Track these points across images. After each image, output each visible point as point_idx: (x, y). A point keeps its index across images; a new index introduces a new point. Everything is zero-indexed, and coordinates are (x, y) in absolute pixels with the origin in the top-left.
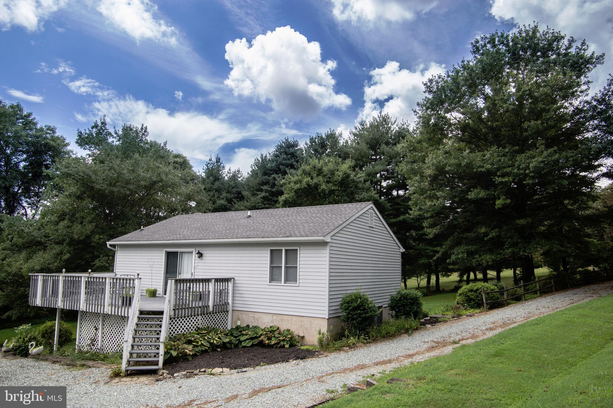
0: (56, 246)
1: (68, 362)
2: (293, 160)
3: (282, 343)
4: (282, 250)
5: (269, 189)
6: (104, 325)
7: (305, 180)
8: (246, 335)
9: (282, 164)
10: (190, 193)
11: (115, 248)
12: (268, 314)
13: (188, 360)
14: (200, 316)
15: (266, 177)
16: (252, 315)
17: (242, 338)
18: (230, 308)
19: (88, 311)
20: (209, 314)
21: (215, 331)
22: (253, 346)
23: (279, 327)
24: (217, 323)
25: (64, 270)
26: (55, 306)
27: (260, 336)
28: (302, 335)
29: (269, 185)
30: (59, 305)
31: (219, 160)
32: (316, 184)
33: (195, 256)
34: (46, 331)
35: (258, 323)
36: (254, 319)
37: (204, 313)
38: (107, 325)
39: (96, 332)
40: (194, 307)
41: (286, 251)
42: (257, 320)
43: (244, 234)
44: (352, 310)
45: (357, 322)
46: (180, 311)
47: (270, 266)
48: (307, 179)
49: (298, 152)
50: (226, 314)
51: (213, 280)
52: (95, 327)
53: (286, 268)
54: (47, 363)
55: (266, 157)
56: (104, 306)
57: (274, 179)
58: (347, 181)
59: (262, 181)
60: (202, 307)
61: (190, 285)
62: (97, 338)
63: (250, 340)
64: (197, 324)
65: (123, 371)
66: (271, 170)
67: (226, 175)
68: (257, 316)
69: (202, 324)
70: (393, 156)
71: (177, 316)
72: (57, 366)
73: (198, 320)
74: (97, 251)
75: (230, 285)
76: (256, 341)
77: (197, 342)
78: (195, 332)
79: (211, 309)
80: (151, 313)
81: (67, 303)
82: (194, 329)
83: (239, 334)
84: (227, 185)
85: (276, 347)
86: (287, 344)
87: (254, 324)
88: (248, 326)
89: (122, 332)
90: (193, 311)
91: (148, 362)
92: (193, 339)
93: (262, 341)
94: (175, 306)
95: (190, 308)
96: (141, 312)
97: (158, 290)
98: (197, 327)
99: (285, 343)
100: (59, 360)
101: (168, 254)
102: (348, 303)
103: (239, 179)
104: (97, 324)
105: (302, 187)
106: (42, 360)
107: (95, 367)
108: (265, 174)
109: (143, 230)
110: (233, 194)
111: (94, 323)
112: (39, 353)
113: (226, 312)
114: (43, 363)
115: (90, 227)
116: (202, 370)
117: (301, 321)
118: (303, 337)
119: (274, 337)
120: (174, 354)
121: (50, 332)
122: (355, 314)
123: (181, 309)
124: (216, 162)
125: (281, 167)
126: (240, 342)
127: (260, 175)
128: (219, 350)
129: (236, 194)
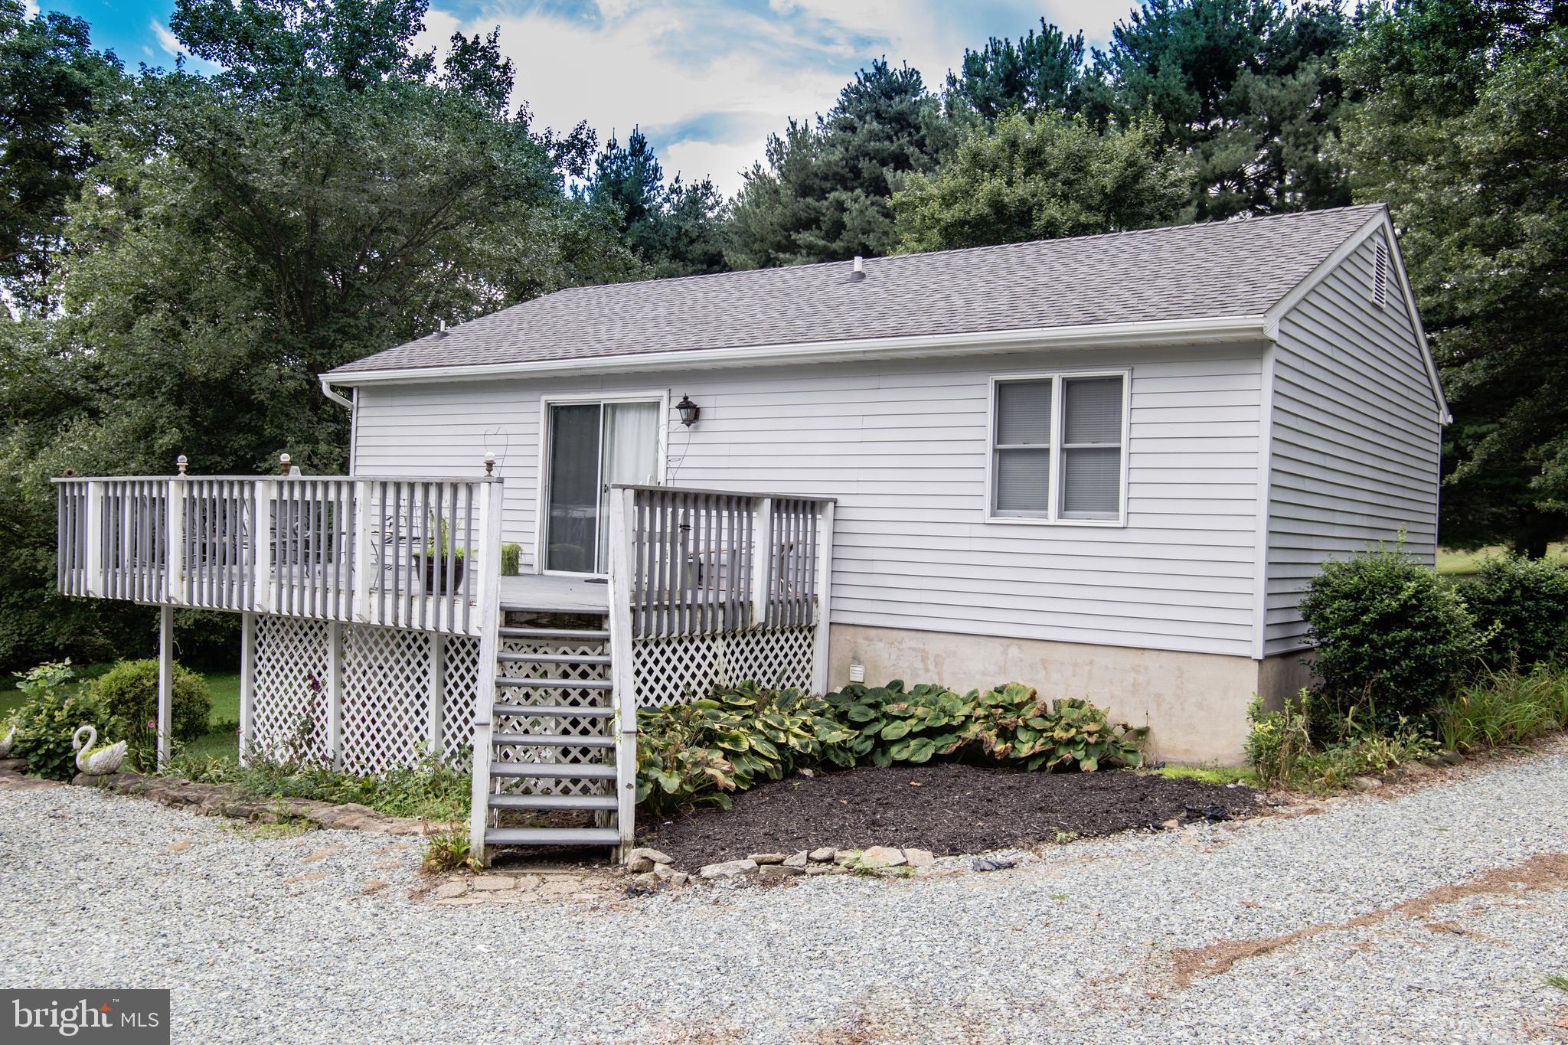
0: (131, 405)
1: (230, 805)
2: (905, 140)
3: (1066, 754)
4: (1048, 383)
5: (821, 243)
6: (344, 670)
7: (987, 187)
8: (904, 719)
9: (866, 154)
10: (576, 233)
11: (350, 398)
12: (983, 640)
13: (720, 811)
14: (719, 640)
15: (809, 200)
16: (913, 644)
17: (891, 731)
18: (821, 616)
19: (285, 612)
20: (749, 637)
21: (786, 702)
22: (936, 760)
23: (1035, 693)
24: (785, 671)
25: (182, 460)
26: (158, 597)
27: (963, 726)
28: (1137, 724)
29: (819, 228)
30: (172, 593)
31: (643, 145)
32: (1023, 201)
33: (669, 415)
34: (122, 693)
35: (939, 674)
36: (924, 659)
37: (734, 631)
38: (354, 672)
39: (314, 697)
40: (700, 606)
41: (1069, 384)
42: (936, 664)
43: (876, 325)
44: (1375, 625)
45: (1394, 678)
46: (655, 614)
47: (995, 450)
48: (990, 185)
49: (925, 110)
50: (805, 638)
51: (767, 503)
52: (310, 676)
53: (1068, 454)
54: (146, 804)
55: (806, 130)
56: (351, 593)
57: (840, 207)
58: (1138, 193)
59: (794, 215)
60: (728, 606)
61: (686, 515)
62: (318, 719)
63: (926, 740)
64: (711, 672)
65: (473, 847)
66: (825, 178)
67: (667, 200)
68: (935, 644)
69: (726, 671)
70: (1282, 112)
71: (653, 636)
72: (186, 817)
73: (715, 656)
74: (272, 422)
75: (824, 524)
76: (949, 744)
77: (735, 740)
78: (704, 700)
79: (759, 615)
80: (544, 621)
81: (201, 583)
82: (700, 692)
83: (872, 714)
84: (673, 233)
85: (1042, 768)
86: (1087, 756)
87: (926, 680)
88: (897, 685)
89: (467, 687)
90: (698, 620)
91: (542, 812)
92: (717, 726)
93: (978, 742)
94: (636, 597)
95: (689, 607)
96: (510, 616)
97: (525, 549)
98: (711, 682)
99: (1080, 754)
100: (192, 795)
101: (558, 415)
102: (1355, 595)
103: (710, 215)
104: (315, 667)
105: (972, 214)
106: (126, 793)
107: (342, 826)
108: (804, 190)
109: (445, 334)
110: (692, 261)
111: (305, 665)
112: (113, 765)
113: (806, 632)
114: (133, 803)
115: (245, 336)
116: (814, 855)
117: (1136, 669)
118: (1143, 733)
119: (1026, 727)
120: (671, 783)
121: (133, 699)
122: (1390, 645)
123: (656, 607)
124: (632, 154)
125: (863, 164)
126: (882, 745)
127: (786, 193)
128: (808, 772)
129: (702, 263)
